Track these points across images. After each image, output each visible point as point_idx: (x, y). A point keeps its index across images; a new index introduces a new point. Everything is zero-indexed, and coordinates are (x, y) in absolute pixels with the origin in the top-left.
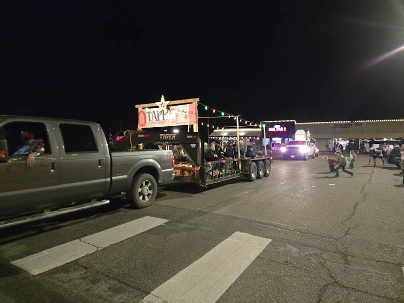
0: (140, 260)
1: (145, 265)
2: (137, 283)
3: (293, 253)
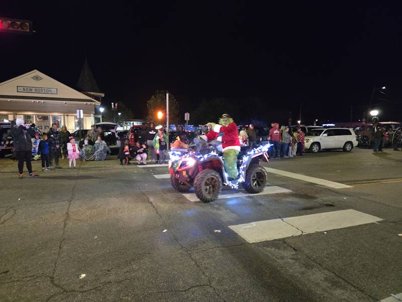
0: (355, 258)
1: (364, 265)
2: (358, 283)
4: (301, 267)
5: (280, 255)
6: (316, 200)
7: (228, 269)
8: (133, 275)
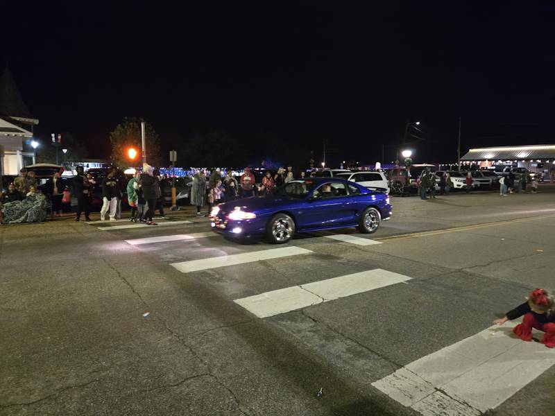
0: (380, 324)
1: (389, 330)
2: (382, 351)
4: (321, 340)
5: (297, 329)
6: (339, 261)
7: (233, 352)
8: (103, 374)
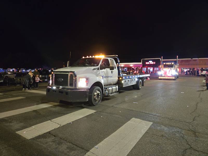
1: (85, 135)
2: (82, 145)
3: (165, 130)
5: (46, 142)
